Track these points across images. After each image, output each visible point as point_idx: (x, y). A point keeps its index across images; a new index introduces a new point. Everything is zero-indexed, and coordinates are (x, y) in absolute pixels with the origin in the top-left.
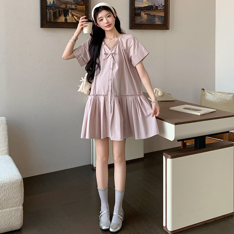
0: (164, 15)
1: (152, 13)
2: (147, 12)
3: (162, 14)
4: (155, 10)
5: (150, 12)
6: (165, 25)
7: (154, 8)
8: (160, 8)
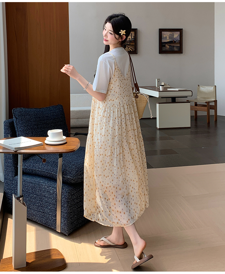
0: (179, 46)
1: (172, 45)
2: (169, 44)
3: (179, 45)
4: (174, 43)
5: (170, 45)
6: (180, 51)
7: (174, 42)
8: (177, 42)
